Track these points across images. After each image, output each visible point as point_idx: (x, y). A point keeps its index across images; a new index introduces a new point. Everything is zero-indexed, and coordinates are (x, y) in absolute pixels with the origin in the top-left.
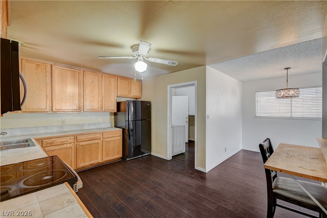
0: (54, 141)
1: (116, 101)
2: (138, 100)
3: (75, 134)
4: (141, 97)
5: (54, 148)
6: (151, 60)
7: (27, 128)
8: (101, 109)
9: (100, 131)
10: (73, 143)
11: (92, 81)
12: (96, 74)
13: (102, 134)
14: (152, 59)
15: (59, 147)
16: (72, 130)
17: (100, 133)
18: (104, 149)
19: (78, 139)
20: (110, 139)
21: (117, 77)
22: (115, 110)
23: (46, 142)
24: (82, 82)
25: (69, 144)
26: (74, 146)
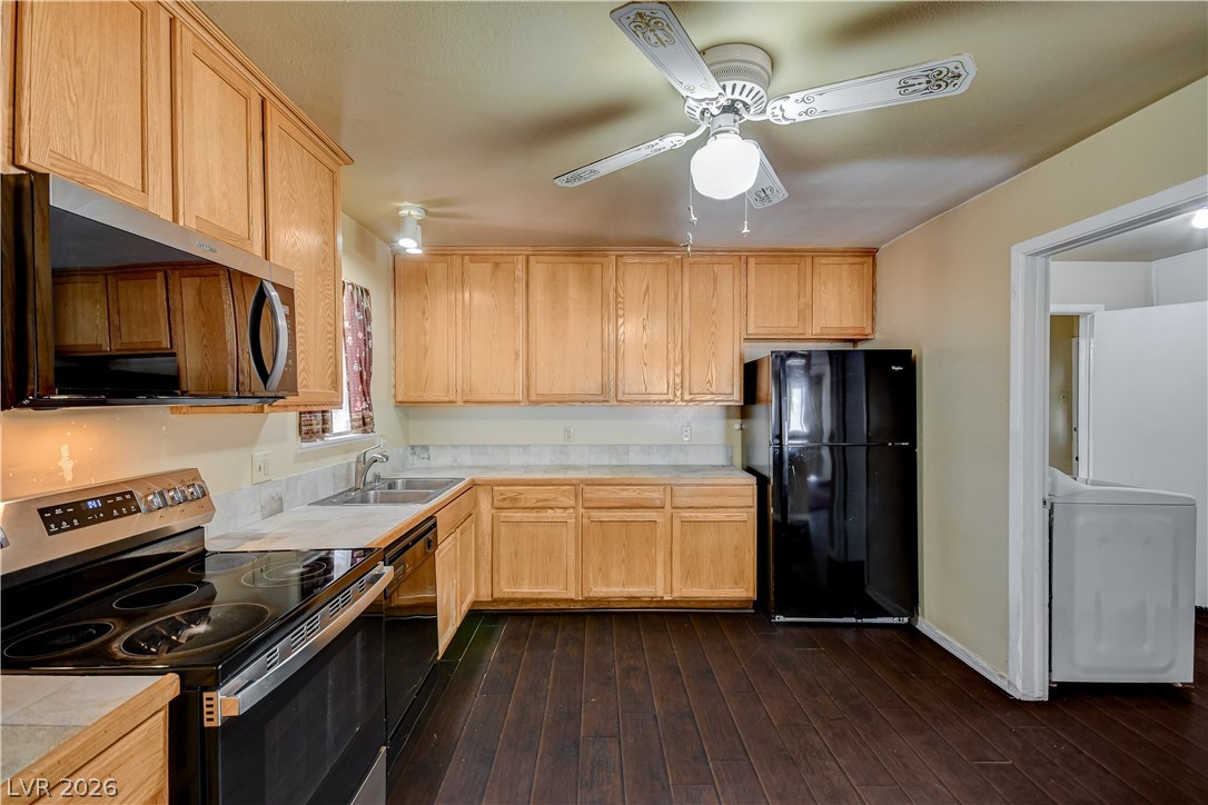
0: (520, 494)
1: (741, 358)
2: (862, 347)
3: (577, 479)
4: (868, 331)
5: (519, 515)
6: (777, 112)
7: (484, 446)
8: (678, 393)
9: (664, 476)
10: (572, 511)
11: (644, 288)
12: (658, 259)
13: (668, 489)
14: (785, 103)
15: (533, 515)
16: (592, 463)
17: (661, 485)
18: (676, 549)
19: (586, 496)
20: (700, 515)
21: (743, 259)
22: (737, 397)
23: (502, 494)
24: (611, 298)
25: (561, 510)
26: (573, 521)
